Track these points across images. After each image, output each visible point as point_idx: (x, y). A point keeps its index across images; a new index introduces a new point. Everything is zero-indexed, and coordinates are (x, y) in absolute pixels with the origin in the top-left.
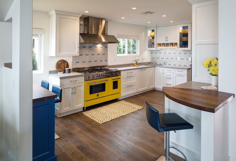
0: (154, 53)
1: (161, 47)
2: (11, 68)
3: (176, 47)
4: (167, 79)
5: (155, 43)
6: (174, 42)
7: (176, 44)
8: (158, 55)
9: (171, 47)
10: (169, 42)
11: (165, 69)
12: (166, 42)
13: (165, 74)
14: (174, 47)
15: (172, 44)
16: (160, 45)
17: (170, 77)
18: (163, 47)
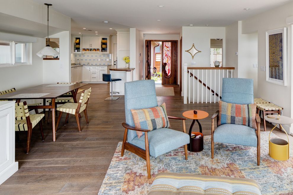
0: (78, 56)
1: (86, 52)
2: (59, 59)
3: (98, 52)
4: (93, 74)
5: (81, 48)
6: (96, 48)
7: (98, 49)
8: (82, 57)
9: (94, 52)
10: (93, 48)
11: (91, 67)
12: (89, 48)
13: (91, 70)
14: (96, 52)
15: (95, 50)
16: (85, 50)
17: (94, 72)
18: (88, 52)
